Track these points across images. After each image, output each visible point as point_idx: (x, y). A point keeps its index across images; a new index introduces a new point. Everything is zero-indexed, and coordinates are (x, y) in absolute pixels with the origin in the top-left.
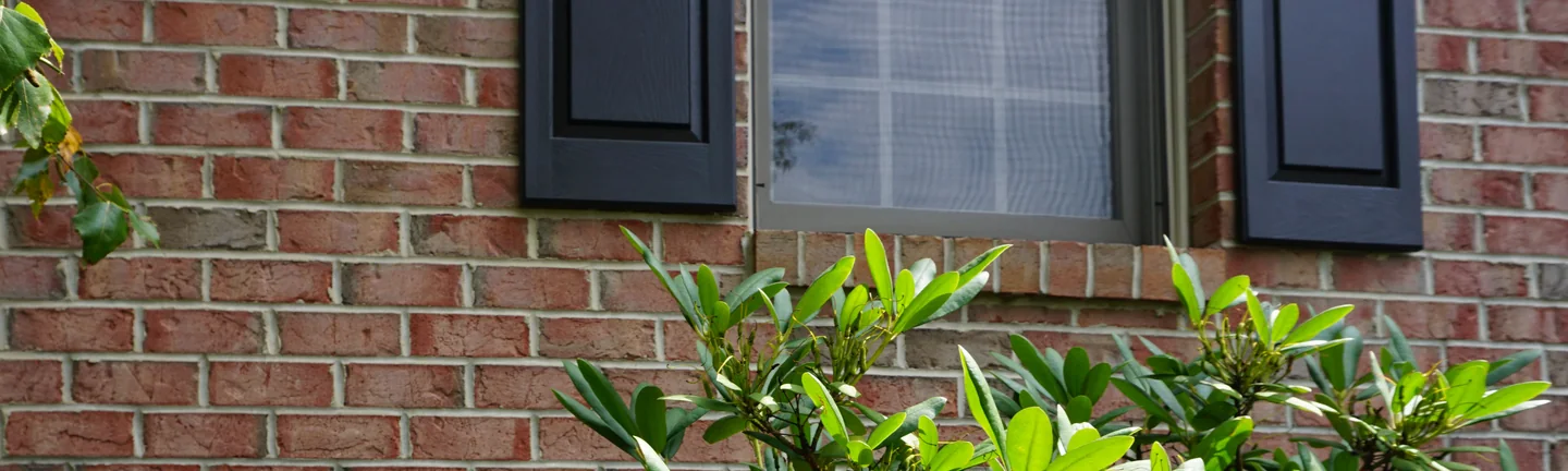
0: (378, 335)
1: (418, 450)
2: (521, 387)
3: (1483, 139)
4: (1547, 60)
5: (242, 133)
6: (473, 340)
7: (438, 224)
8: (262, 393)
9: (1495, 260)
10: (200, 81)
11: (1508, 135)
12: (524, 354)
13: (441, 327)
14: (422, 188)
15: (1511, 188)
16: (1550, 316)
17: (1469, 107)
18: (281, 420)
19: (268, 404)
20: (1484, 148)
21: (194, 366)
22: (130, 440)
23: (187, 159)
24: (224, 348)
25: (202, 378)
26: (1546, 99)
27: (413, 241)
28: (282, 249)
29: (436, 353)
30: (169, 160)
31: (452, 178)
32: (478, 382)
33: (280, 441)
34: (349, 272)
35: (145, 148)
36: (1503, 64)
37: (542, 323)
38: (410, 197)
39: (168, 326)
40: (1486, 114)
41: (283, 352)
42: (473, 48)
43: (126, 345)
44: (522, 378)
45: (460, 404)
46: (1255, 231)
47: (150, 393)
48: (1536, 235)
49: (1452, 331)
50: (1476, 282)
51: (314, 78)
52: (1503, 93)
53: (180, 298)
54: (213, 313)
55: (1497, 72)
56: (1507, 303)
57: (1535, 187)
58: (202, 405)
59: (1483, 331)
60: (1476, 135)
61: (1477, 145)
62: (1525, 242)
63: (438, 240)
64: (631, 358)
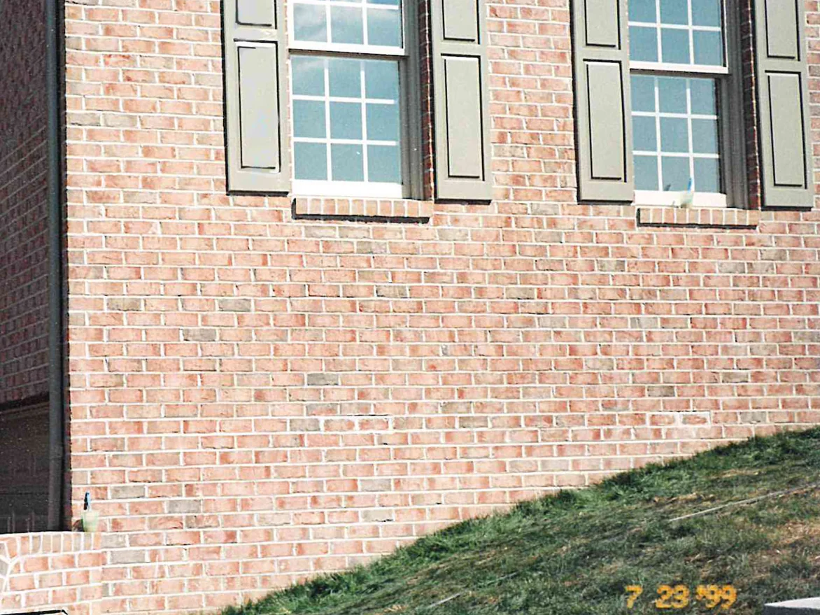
0: (190, 229)
1: (201, 263)
2: (229, 244)
3: (513, 163)
4: (533, 138)
5: (150, 169)
6: (215, 230)
7: (205, 196)
8: (157, 246)
9: (517, 202)
10: (137, 153)
11: (520, 163)
12: (230, 234)
13: (206, 227)
14: (200, 185)
15: (522, 179)
16: (535, 219)
17: (508, 154)
18: (163, 253)
19: (159, 249)
20: (513, 167)
21: (138, 238)
22: (121, 259)
23: (135, 177)
24: (146, 233)
25: (141, 241)
26: (532, 151)
27: (198, 200)
28: (162, 203)
29: (205, 234)
30: (130, 177)
31: (208, 182)
32: (218, 243)
33: (163, 260)
34: (180, 210)
35: (123, 173)
36: (519, 140)
37: (235, 225)
38: (196, 187)
39: (130, 225)
40: (513, 156)
41: (163, 233)
42: (213, 143)
43: (119, 231)
44: (230, 242)
45: (212, 249)
46: (440, 196)
47: (127, 245)
48: (530, 194)
49: (504, 224)
50: (511, 209)
51: (170, 151)
52: (519, 149)
53: (135, 218)
54: (143, 222)
55: (517, 143)
56: (521, 216)
57: (529, 179)
58: (141, 249)
59: (513, 224)
60: (510, 163)
61: (511, 166)
62: (527, 196)
63: (205, 201)
64: (260, 235)
